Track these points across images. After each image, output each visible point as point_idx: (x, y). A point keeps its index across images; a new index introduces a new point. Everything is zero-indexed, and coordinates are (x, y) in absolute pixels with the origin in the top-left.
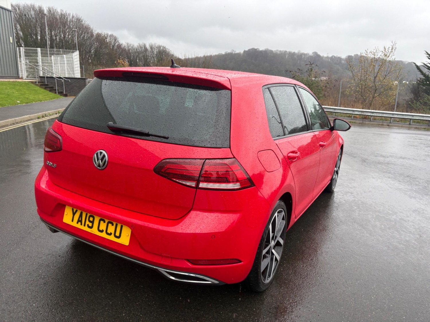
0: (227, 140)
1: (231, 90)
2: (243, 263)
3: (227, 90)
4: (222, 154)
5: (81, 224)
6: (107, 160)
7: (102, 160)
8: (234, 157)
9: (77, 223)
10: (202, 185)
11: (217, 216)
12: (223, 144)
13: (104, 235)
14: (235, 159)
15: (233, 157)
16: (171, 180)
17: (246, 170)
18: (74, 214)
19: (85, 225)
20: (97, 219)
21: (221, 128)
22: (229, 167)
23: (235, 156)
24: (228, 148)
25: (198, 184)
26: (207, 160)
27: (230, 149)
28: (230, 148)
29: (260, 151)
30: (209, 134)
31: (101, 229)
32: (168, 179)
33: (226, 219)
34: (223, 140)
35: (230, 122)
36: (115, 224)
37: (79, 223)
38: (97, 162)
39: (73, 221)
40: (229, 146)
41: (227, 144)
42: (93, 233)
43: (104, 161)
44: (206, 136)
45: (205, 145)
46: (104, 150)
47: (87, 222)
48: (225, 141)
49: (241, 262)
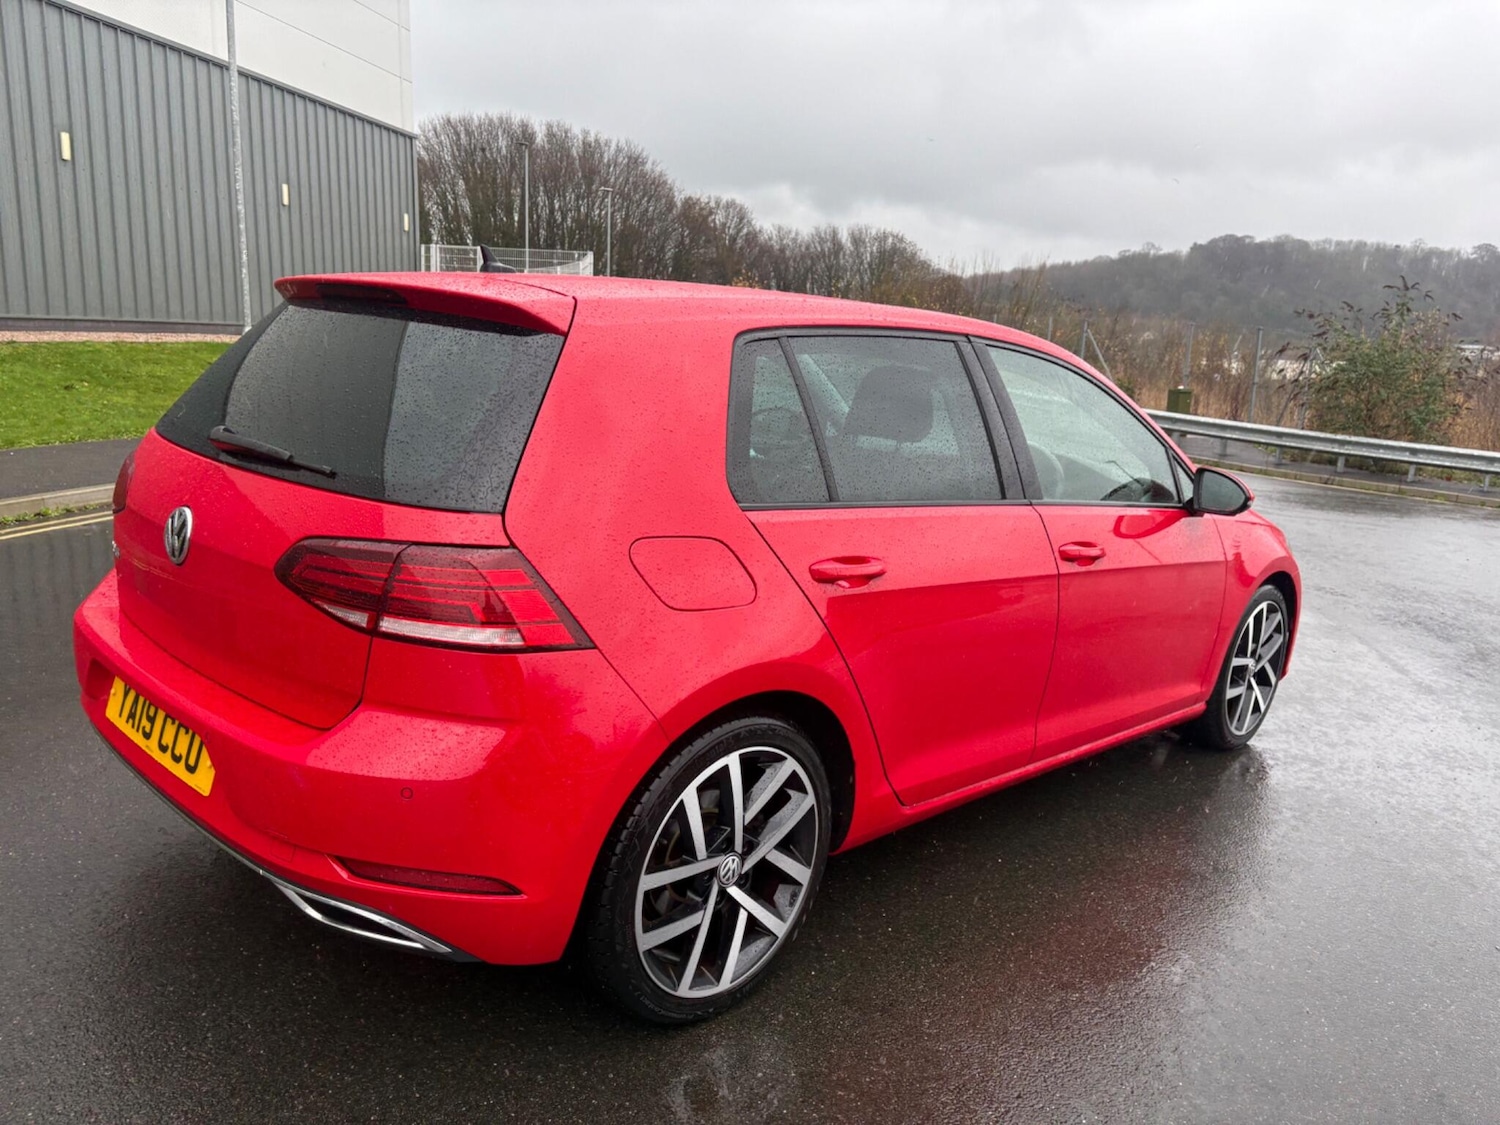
0: (497, 488)
1: (566, 335)
2: (525, 897)
3: (554, 335)
4: (467, 532)
5: (133, 726)
6: (189, 535)
7: (179, 535)
8: (513, 545)
9: (127, 722)
10: (389, 625)
11: (431, 728)
12: (481, 501)
13: (165, 760)
14: (515, 551)
15: (507, 543)
16: (309, 602)
17: (557, 591)
18: (126, 694)
19: (138, 730)
20: (161, 715)
21: (488, 449)
22: (481, 574)
23: (514, 541)
24: (494, 513)
25: (374, 621)
26: (413, 547)
27: (500, 518)
28: (503, 514)
29: (645, 535)
30: (443, 466)
31: (164, 743)
32: (305, 598)
33: (459, 743)
34: (482, 489)
35: (528, 432)
36: (191, 732)
37: (131, 721)
38: (171, 541)
39: (120, 715)
40: (501, 508)
41: (496, 500)
42: (149, 752)
43: (181, 538)
44: (432, 471)
45: (419, 502)
46: (188, 507)
47: (145, 722)
48: (492, 490)
49: (517, 892)
